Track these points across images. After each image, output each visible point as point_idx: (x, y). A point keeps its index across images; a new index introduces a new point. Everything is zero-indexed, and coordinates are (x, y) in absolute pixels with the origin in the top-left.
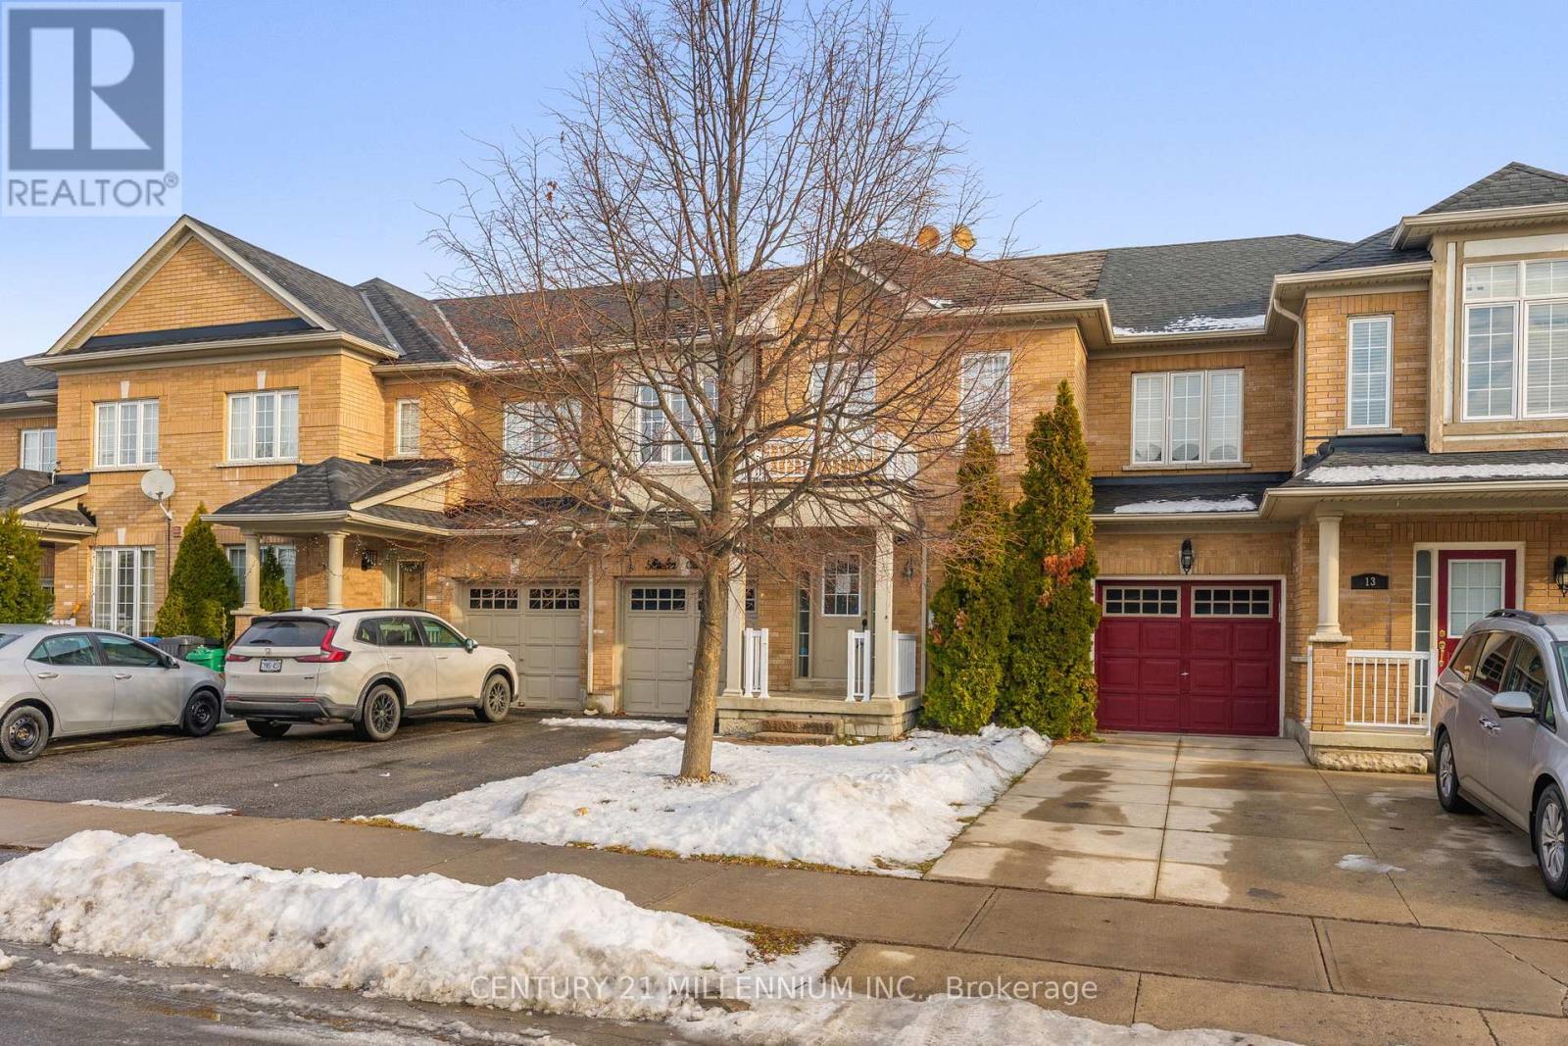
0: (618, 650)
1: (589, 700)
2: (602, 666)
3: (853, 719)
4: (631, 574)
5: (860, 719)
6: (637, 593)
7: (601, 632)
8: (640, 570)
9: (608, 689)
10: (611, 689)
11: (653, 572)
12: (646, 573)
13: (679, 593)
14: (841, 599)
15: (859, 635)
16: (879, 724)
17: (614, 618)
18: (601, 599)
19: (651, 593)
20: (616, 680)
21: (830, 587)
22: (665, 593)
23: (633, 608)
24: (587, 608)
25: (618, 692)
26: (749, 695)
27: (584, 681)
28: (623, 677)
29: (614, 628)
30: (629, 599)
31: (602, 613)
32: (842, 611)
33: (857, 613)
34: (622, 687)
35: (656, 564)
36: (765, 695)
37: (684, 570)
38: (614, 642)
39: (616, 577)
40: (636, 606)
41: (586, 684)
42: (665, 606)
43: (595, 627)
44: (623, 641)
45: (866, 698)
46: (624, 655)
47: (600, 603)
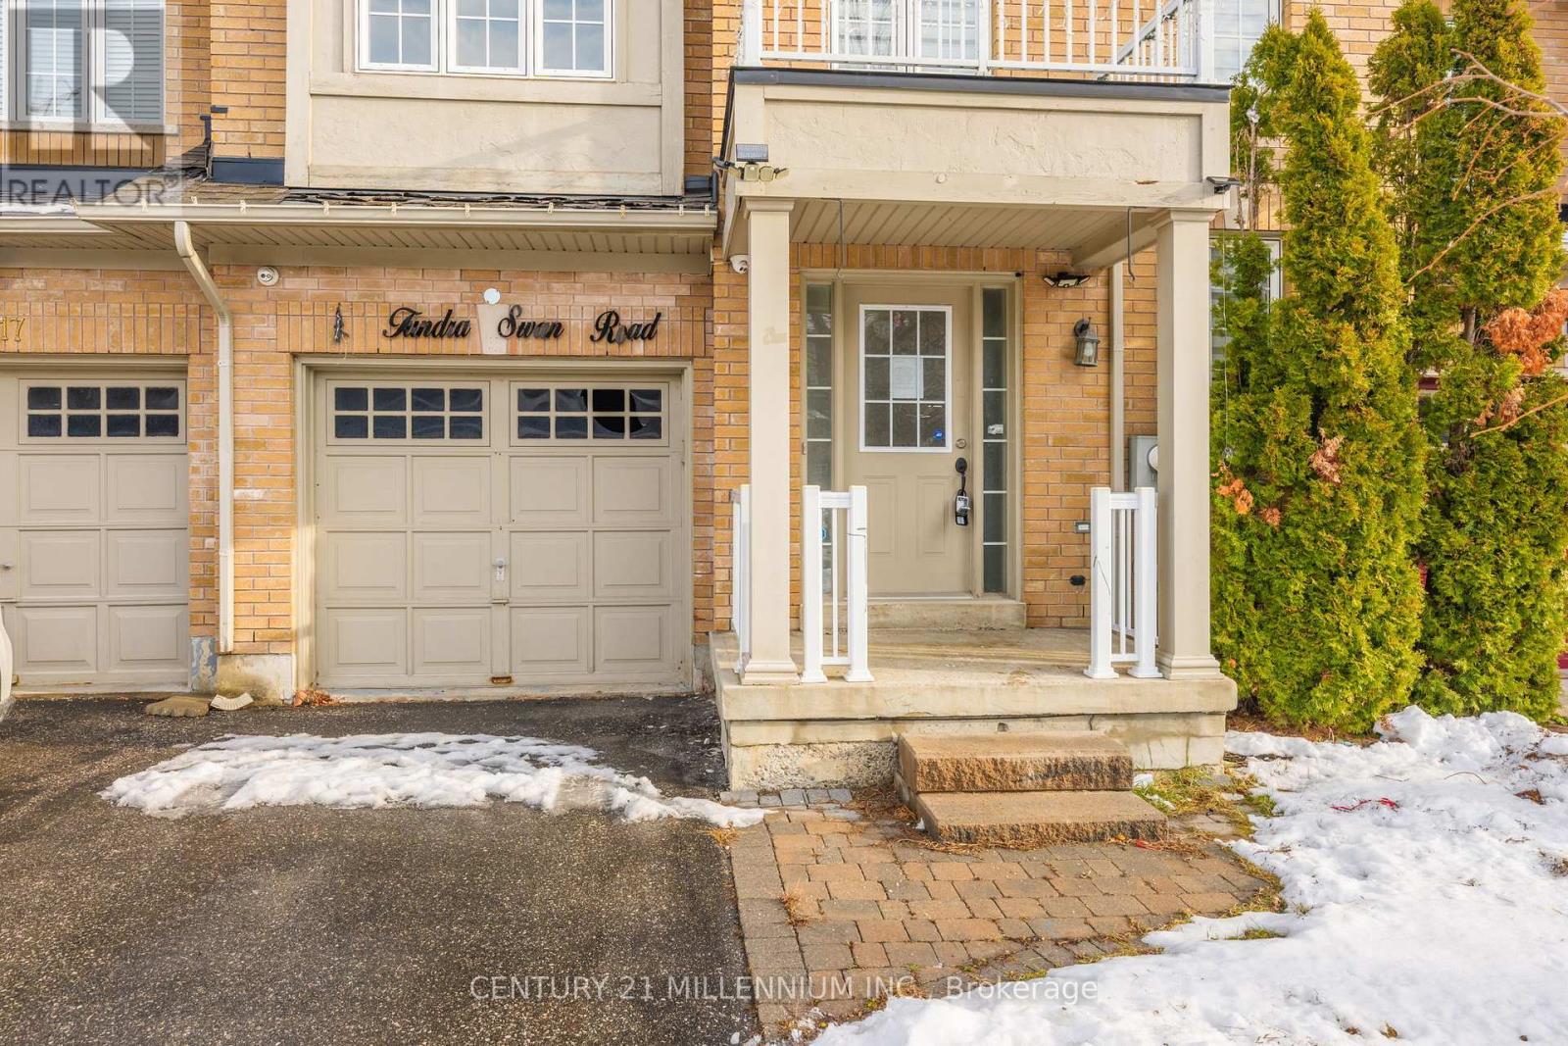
0: (303, 538)
1: (223, 668)
2: (260, 583)
3: (1122, 726)
4: (344, 347)
5: (1139, 724)
6: (348, 398)
7: (257, 494)
8: (367, 336)
9: (281, 639)
10: (288, 638)
11: (406, 345)
12: (386, 346)
13: (469, 399)
14: (905, 411)
15: (1123, 501)
16: (1189, 735)
17: (294, 459)
18: (254, 411)
19: (389, 398)
20: (300, 615)
21: (878, 383)
22: (428, 398)
23: (339, 434)
24: (212, 434)
25: (305, 644)
26: (814, 675)
27: (207, 619)
28: (316, 606)
29: (293, 484)
30: (328, 412)
31: (258, 445)
32: (905, 438)
33: (941, 442)
34: (314, 630)
35: (409, 326)
36: (861, 673)
37: (489, 341)
38: (292, 521)
39: (295, 356)
40: (347, 428)
41: (216, 625)
42: (427, 428)
43: (237, 482)
44: (315, 517)
45: (1147, 668)
46: (317, 550)
47: (251, 422)
